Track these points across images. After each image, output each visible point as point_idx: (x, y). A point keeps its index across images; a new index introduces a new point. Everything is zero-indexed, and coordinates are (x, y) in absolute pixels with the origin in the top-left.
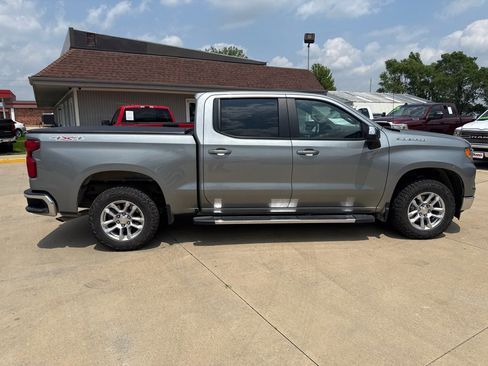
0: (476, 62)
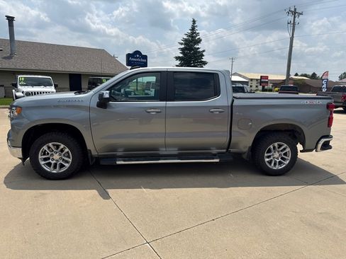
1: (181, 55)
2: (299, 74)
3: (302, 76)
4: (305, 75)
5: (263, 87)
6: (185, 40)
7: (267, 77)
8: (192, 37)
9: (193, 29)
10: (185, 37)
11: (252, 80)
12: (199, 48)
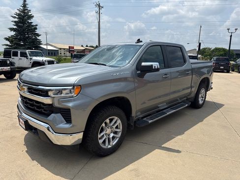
1: (15, 27)
2: (89, 46)
3: (90, 47)
4: (92, 47)
5: (72, 54)
6: (19, 15)
7: (73, 48)
8: (24, 13)
9: (25, 6)
10: (18, 12)
11: (60, 49)
12: (32, 23)
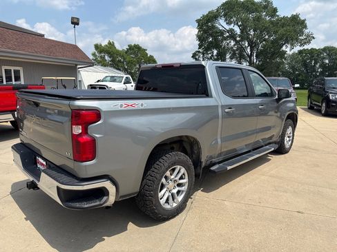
0: (147, 52)
